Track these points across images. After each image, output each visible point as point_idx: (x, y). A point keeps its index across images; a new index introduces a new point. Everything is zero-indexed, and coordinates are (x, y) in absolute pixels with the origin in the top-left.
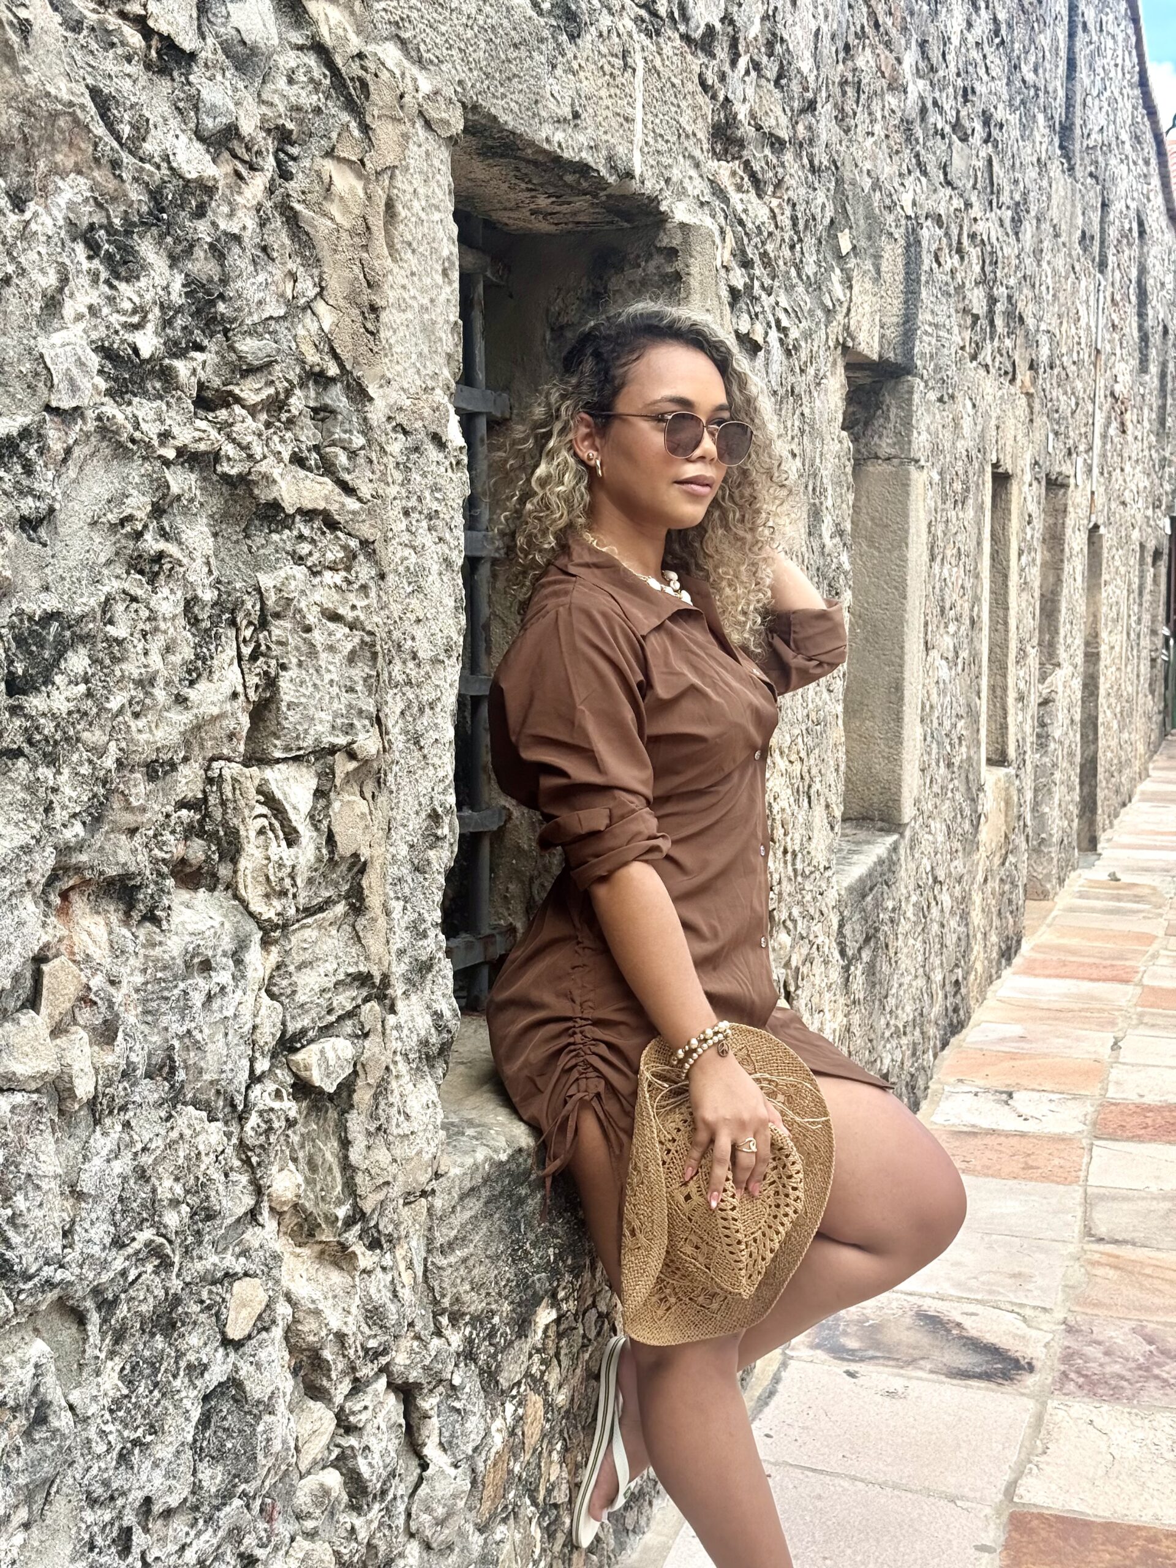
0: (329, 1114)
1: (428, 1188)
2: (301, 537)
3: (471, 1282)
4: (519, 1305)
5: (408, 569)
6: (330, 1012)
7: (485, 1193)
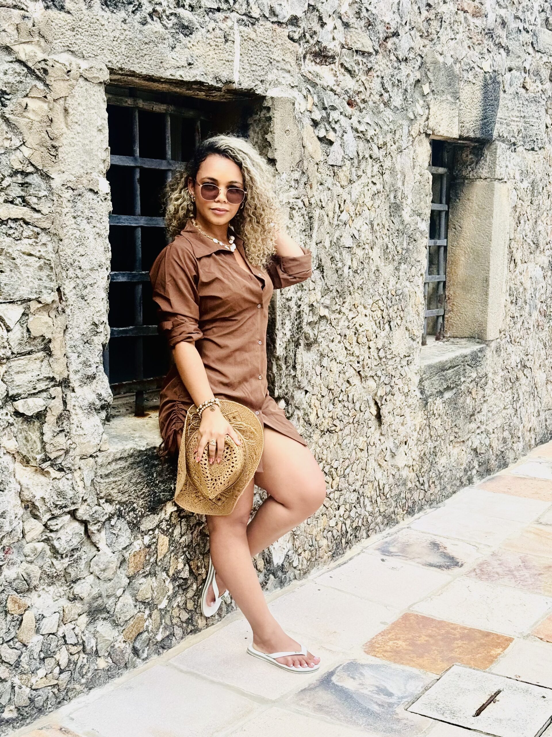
0: (36, 423)
1: (94, 455)
2: (11, 228)
3: (119, 490)
4: (150, 502)
5: (76, 237)
6: (35, 389)
7: (131, 460)
